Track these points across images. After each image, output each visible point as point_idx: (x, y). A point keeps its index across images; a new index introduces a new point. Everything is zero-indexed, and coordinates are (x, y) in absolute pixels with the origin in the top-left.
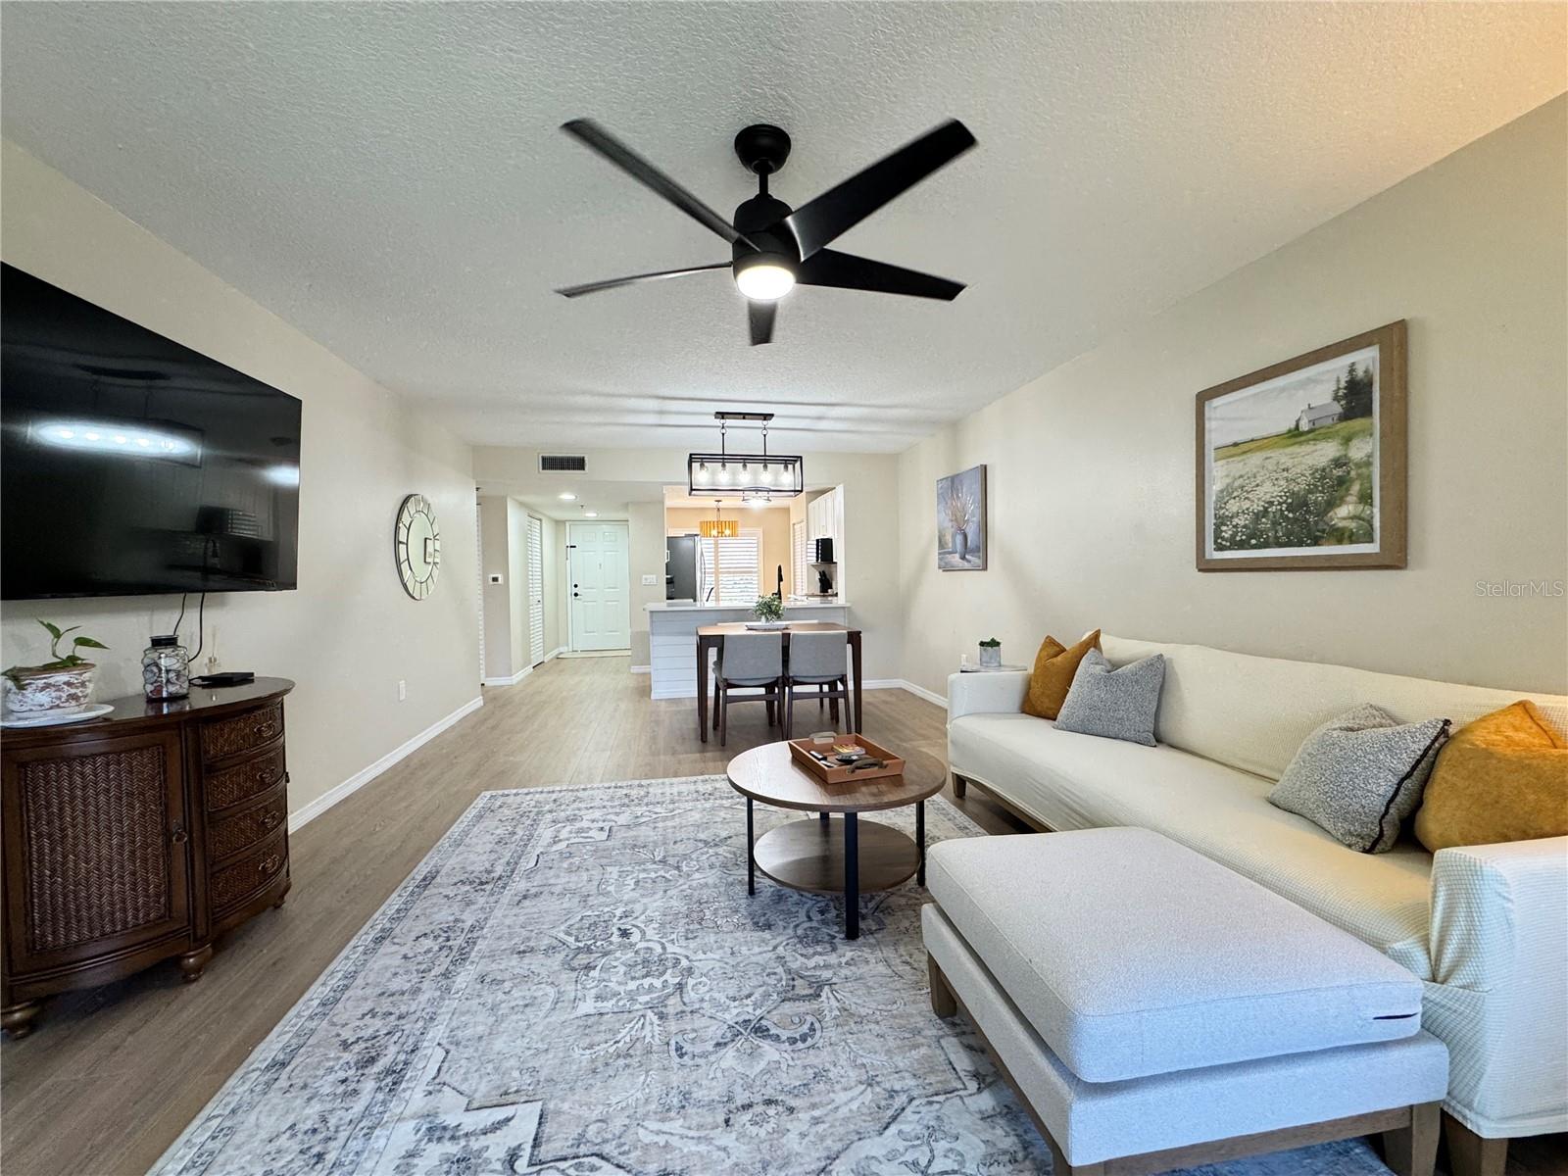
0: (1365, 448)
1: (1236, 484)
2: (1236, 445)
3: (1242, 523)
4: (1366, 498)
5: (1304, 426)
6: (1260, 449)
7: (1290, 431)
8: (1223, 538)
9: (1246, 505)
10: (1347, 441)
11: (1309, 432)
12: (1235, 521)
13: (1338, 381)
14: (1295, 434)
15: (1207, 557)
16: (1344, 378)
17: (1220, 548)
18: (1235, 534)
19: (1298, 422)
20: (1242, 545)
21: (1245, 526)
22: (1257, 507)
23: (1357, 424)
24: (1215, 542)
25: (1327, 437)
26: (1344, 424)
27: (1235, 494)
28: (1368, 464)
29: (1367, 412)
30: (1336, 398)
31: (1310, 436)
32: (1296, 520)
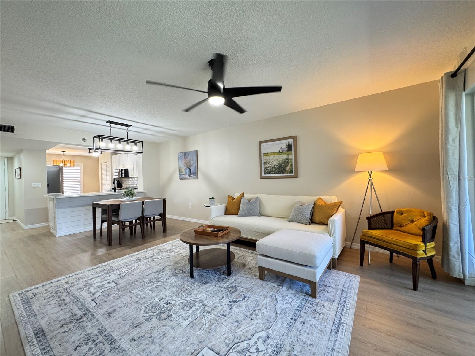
0: (291, 157)
1: (268, 161)
2: (268, 153)
3: (269, 169)
4: (292, 165)
5: (281, 151)
6: (273, 155)
7: (278, 152)
8: (266, 172)
9: (270, 165)
10: (288, 155)
11: (282, 152)
12: (268, 169)
13: (286, 144)
14: (279, 153)
15: (262, 176)
16: (288, 144)
17: (265, 174)
18: (268, 171)
20: (270, 173)
21: (270, 170)
22: (272, 166)
23: (290, 152)
25: (285, 154)
26: (288, 152)
27: (268, 163)
28: (292, 160)
29: (291, 150)
30: (286, 147)
31: (282, 153)
32: (280, 169)
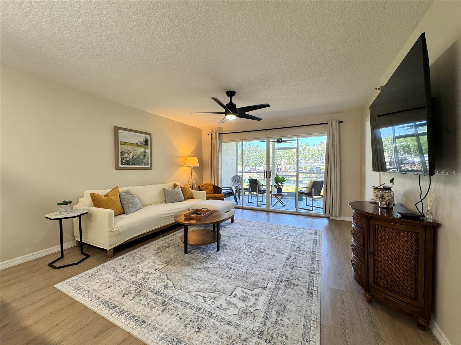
0: (148, 151)
1: (126, 151)
2: (126, 142)
3: (128, 160)
4: (148, 158)
5: (139, 144)
6: (131, 145)
7: (136, 144)
8: (123, 162)
9: (128, 156)
10: (145, 149)
11: (140, 145)
12: (126, 159)
13: (144, 138)
15: (120, 167)
16: (145, 138)
17: (122, 165)
18: (126, 162)
19: (138, 142)
20: (128, 164)
22: (131, 157)
23: (146, 146)
24: (121, 163)
25: (143, 147)
26: (145, 146)
27: (126, 153)
28: (148, 153)
29: (148, 145)
30: (144, 141)
31: (140, 146)
32: (138, 161)
